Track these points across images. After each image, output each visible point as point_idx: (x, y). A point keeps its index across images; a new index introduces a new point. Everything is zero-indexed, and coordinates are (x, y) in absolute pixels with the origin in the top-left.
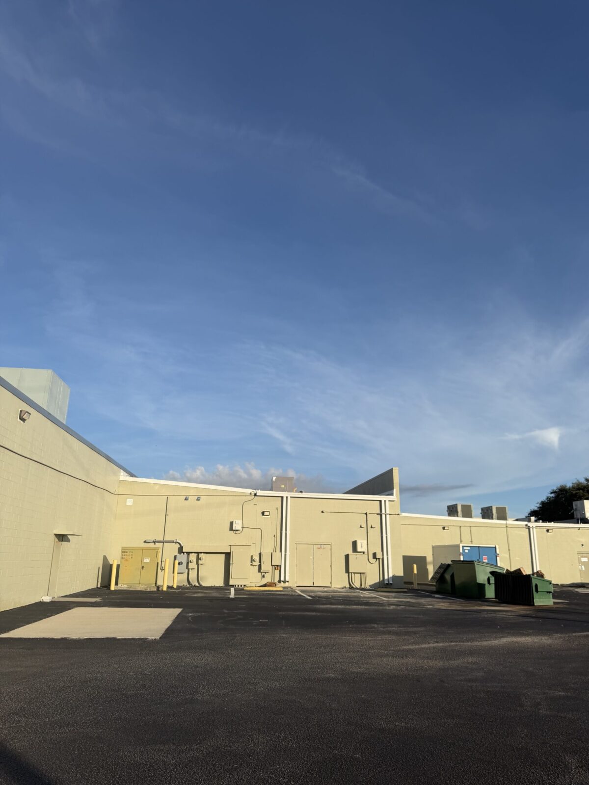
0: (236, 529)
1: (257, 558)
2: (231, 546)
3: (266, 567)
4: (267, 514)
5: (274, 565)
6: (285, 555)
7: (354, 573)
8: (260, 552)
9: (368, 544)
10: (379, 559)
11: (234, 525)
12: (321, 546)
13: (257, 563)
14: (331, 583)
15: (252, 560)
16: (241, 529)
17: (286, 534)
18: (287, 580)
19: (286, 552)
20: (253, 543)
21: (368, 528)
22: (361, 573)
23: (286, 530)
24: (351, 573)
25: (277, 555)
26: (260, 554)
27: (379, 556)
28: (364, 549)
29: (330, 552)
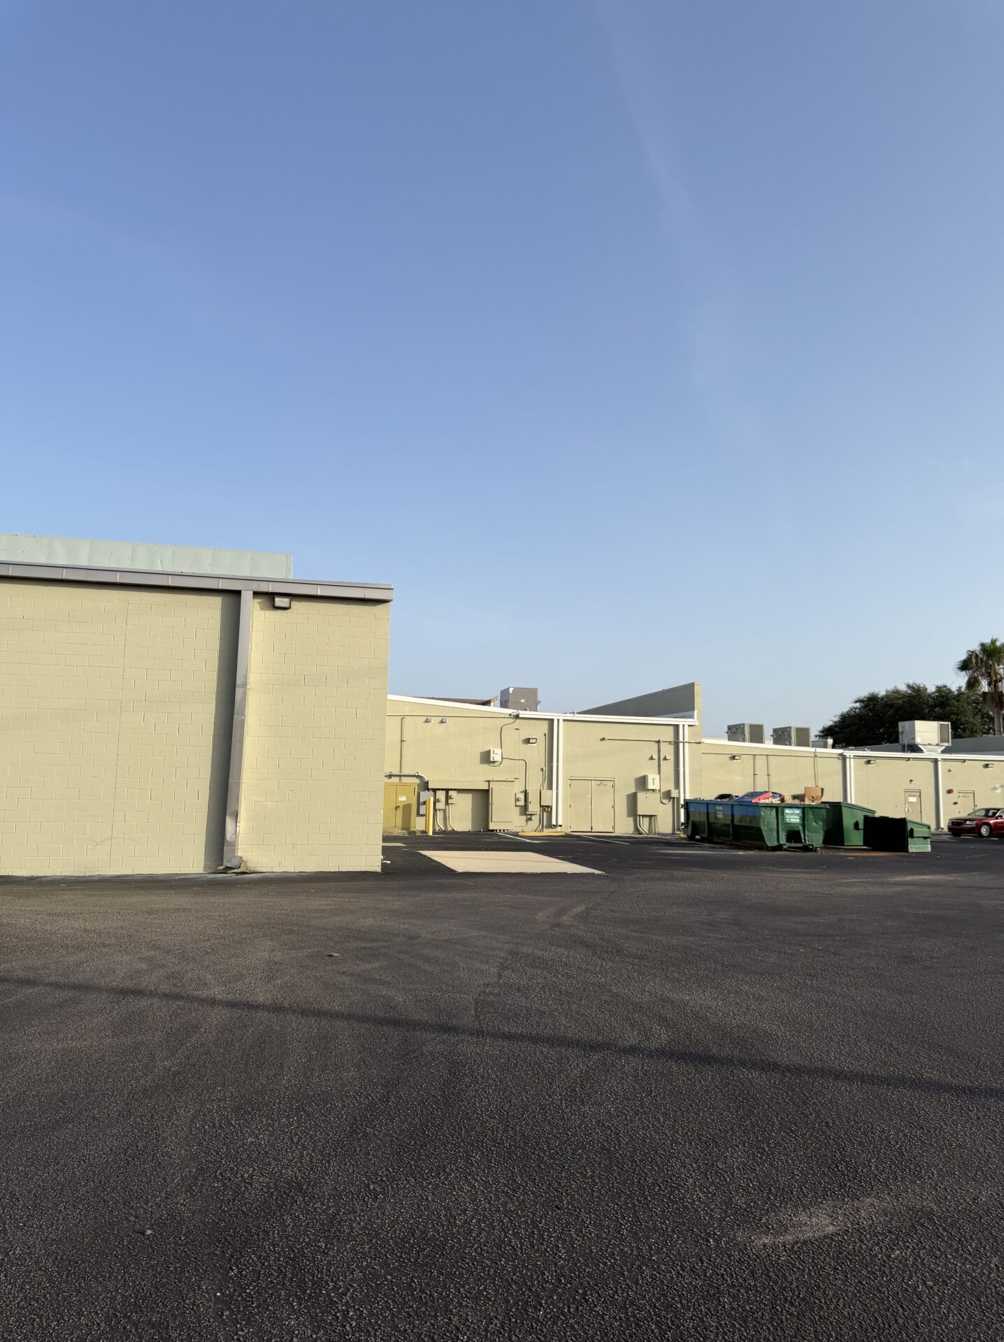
0: (495, 760)
1: (522, 796)
2: (489, 781)
3: (534, 808)
4: (534, 741)
5: (543, 806)
6: (557, 793)
7: (643, 816)
8: (524, 789)
9: (660, 780)
10: (674, 798)
11: (492, 755)
12: (601, 781)
13: (522, 803)
14: (614, 828)
15: (517, 800)
16: (500, 760)
17: (558, 766)
18: (560, 824)
19: (557, 789)
20: (516, 779)
21: (660, 760)
22: (650, 817)
23: (558, 762)
24: (639, 816)
25: (545, 792)
26: (526, 793)
27: (674, 794)
28: (656, 787)
29: (612, 789)
